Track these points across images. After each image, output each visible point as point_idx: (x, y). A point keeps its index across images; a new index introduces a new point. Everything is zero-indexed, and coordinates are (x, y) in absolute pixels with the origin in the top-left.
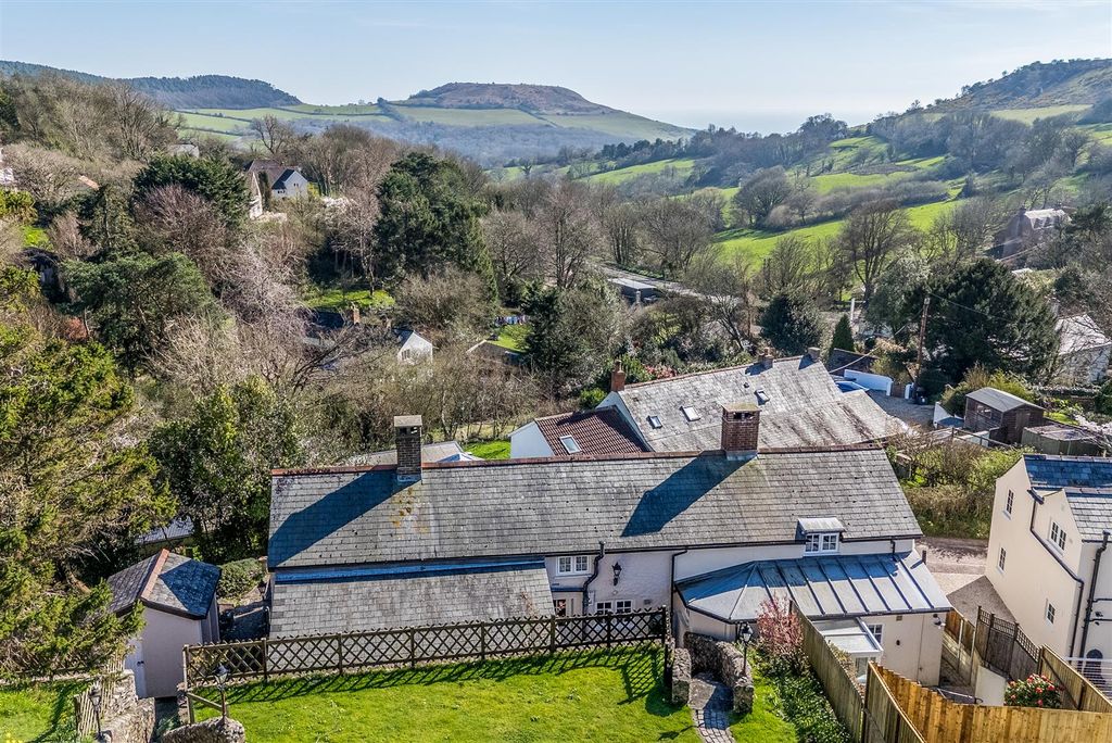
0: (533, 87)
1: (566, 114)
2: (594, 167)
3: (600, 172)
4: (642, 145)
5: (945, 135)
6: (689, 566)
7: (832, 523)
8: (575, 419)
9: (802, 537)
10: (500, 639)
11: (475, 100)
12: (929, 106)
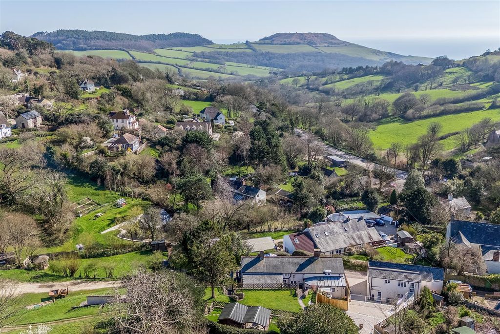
0: (314, 34)
1: (329, 46)
2: (338, 78)
3: (340, 81)
4: (360, 68)
5: (494, 72)
6: (306, 276)
7: (330, 271)
8: (298, 235)
9: (324, 273)
10: (275, 286)
11: (288, 40)
12: (495, 51)
